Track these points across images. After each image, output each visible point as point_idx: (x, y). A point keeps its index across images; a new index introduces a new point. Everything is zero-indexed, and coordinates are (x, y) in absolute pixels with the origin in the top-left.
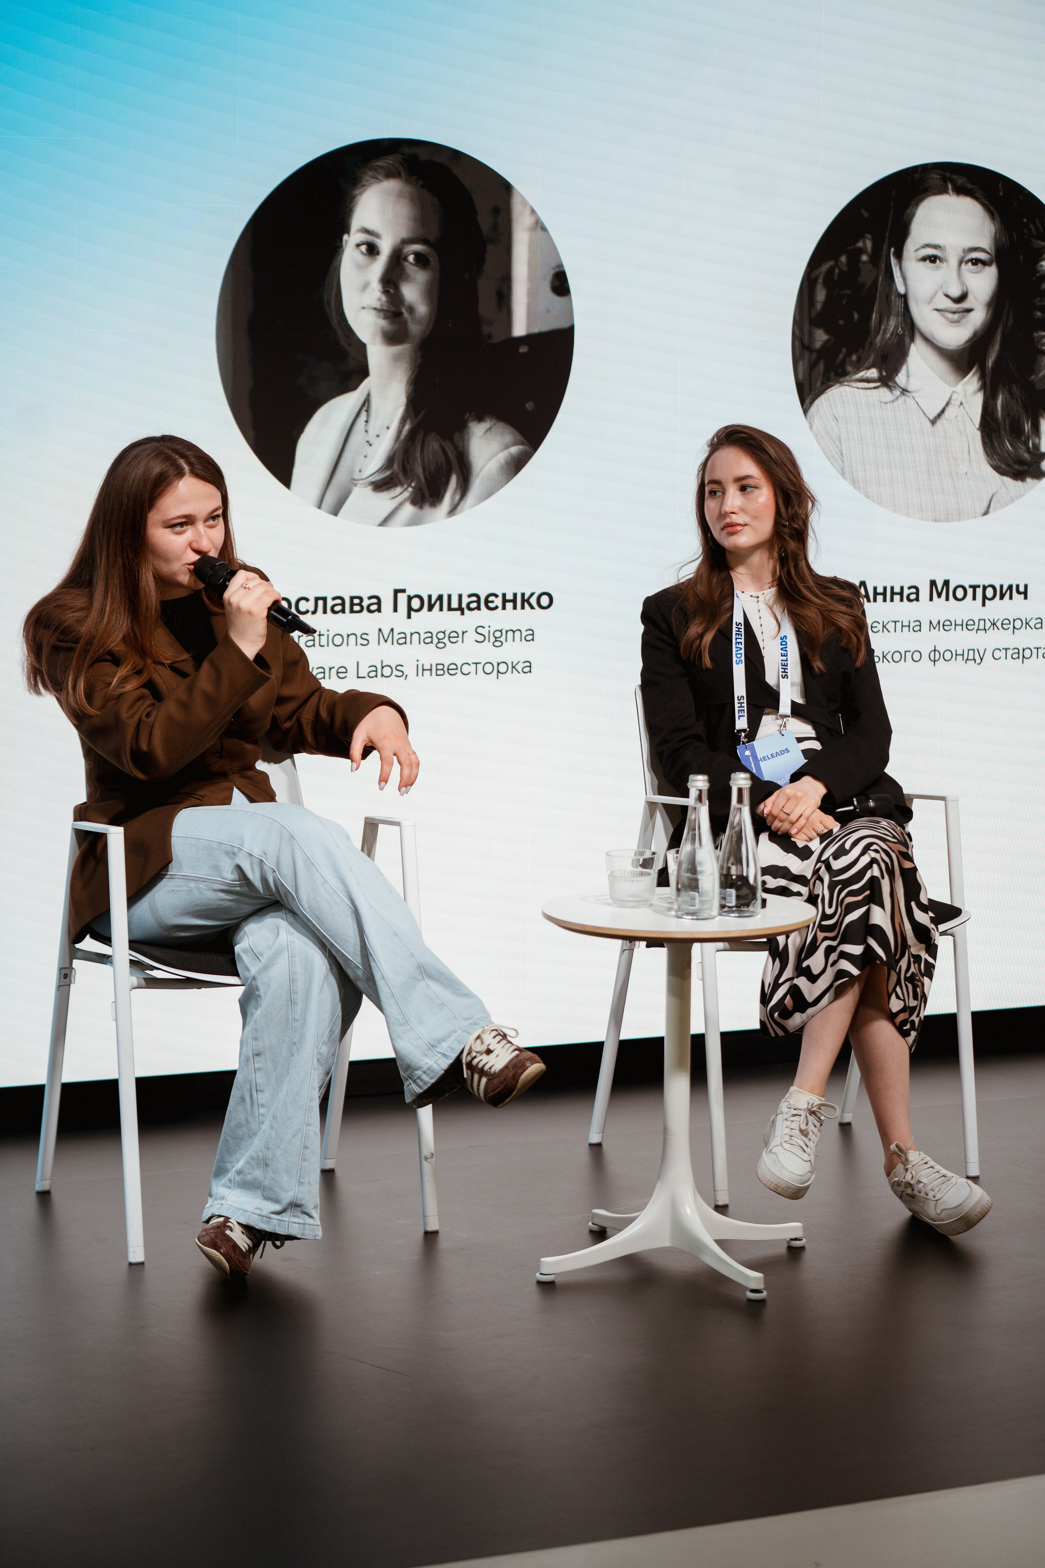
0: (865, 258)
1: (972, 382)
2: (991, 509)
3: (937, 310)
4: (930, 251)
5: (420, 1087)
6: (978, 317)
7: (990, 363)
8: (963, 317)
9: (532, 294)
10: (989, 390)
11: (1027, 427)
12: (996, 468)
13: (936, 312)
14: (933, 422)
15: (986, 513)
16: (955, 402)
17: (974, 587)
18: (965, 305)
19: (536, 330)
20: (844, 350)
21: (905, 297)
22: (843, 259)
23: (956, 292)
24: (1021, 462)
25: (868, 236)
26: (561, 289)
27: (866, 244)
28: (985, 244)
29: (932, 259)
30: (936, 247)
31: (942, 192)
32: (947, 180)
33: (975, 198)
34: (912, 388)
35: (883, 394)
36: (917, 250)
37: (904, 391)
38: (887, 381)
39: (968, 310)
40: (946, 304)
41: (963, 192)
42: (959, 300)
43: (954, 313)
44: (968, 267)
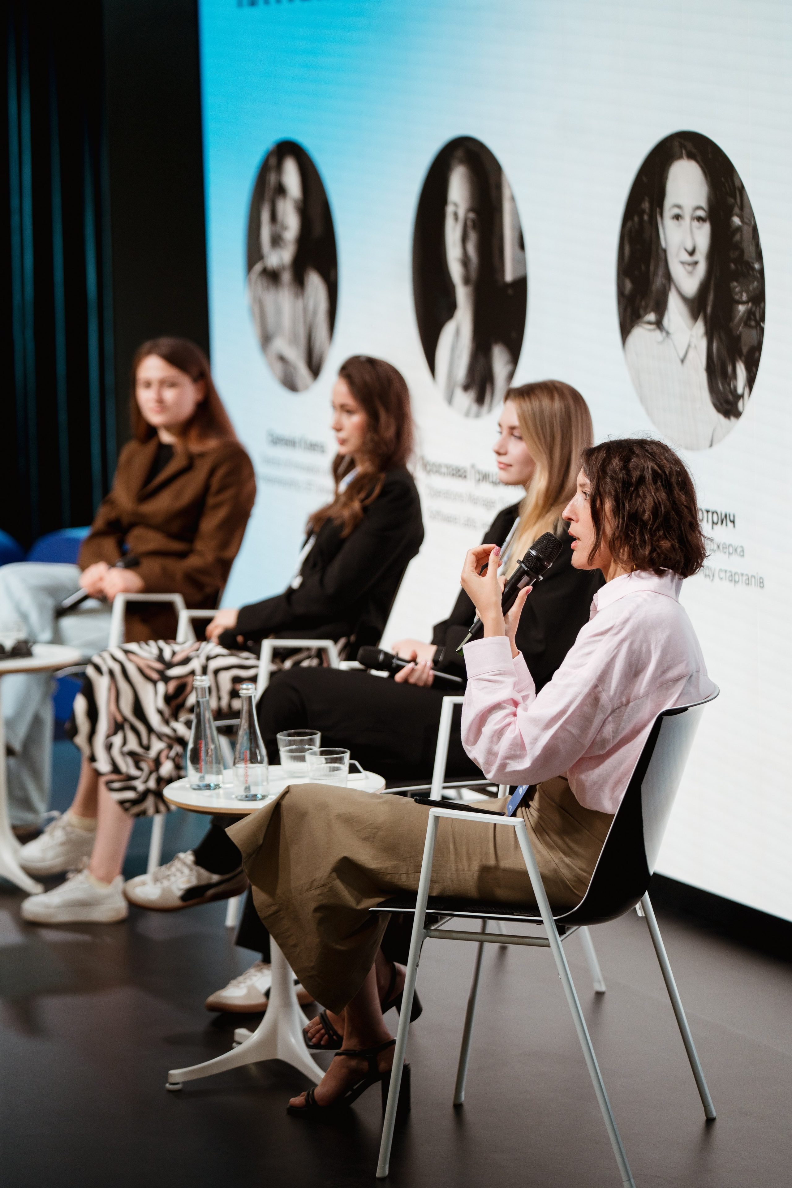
0: (646, 217)
1: (700, 327)
2: (714, 443)
3: (681, 262)
4: (676, 211)
6: (701, 269)
7: (709, 309)
8: (694, 268)
9: (512, 249)
10: (710, 334)
11: (730, 369)
12: (715, 406)
13: (681, 264)
14: (682, 361)
15: (711, 446)
16: (693, 345)
17: (708, 512)
18: (696, 258)
19: (514, 278)
20: (638, 297)
21: (665, 251)
22: (636, 219)
23: (690, 248)
24: (727, 402)
25: (647, 198)
26: (522, 245)
27: (646, 205)
28: (703, 203)
29: (677, 217)
30: (679, 207)
31: (680, 157)
32: (682, 146)
33: (697, 161)
34: (671, 331)
35: (658, 335)
36: (670, 209)
37: (668, 333)
38: (659, 324)
39: (696, 263)
40: (686, 257)
41: (691, 156)
42: (692, 253)
43: (689, 264)
44: (696, 223)
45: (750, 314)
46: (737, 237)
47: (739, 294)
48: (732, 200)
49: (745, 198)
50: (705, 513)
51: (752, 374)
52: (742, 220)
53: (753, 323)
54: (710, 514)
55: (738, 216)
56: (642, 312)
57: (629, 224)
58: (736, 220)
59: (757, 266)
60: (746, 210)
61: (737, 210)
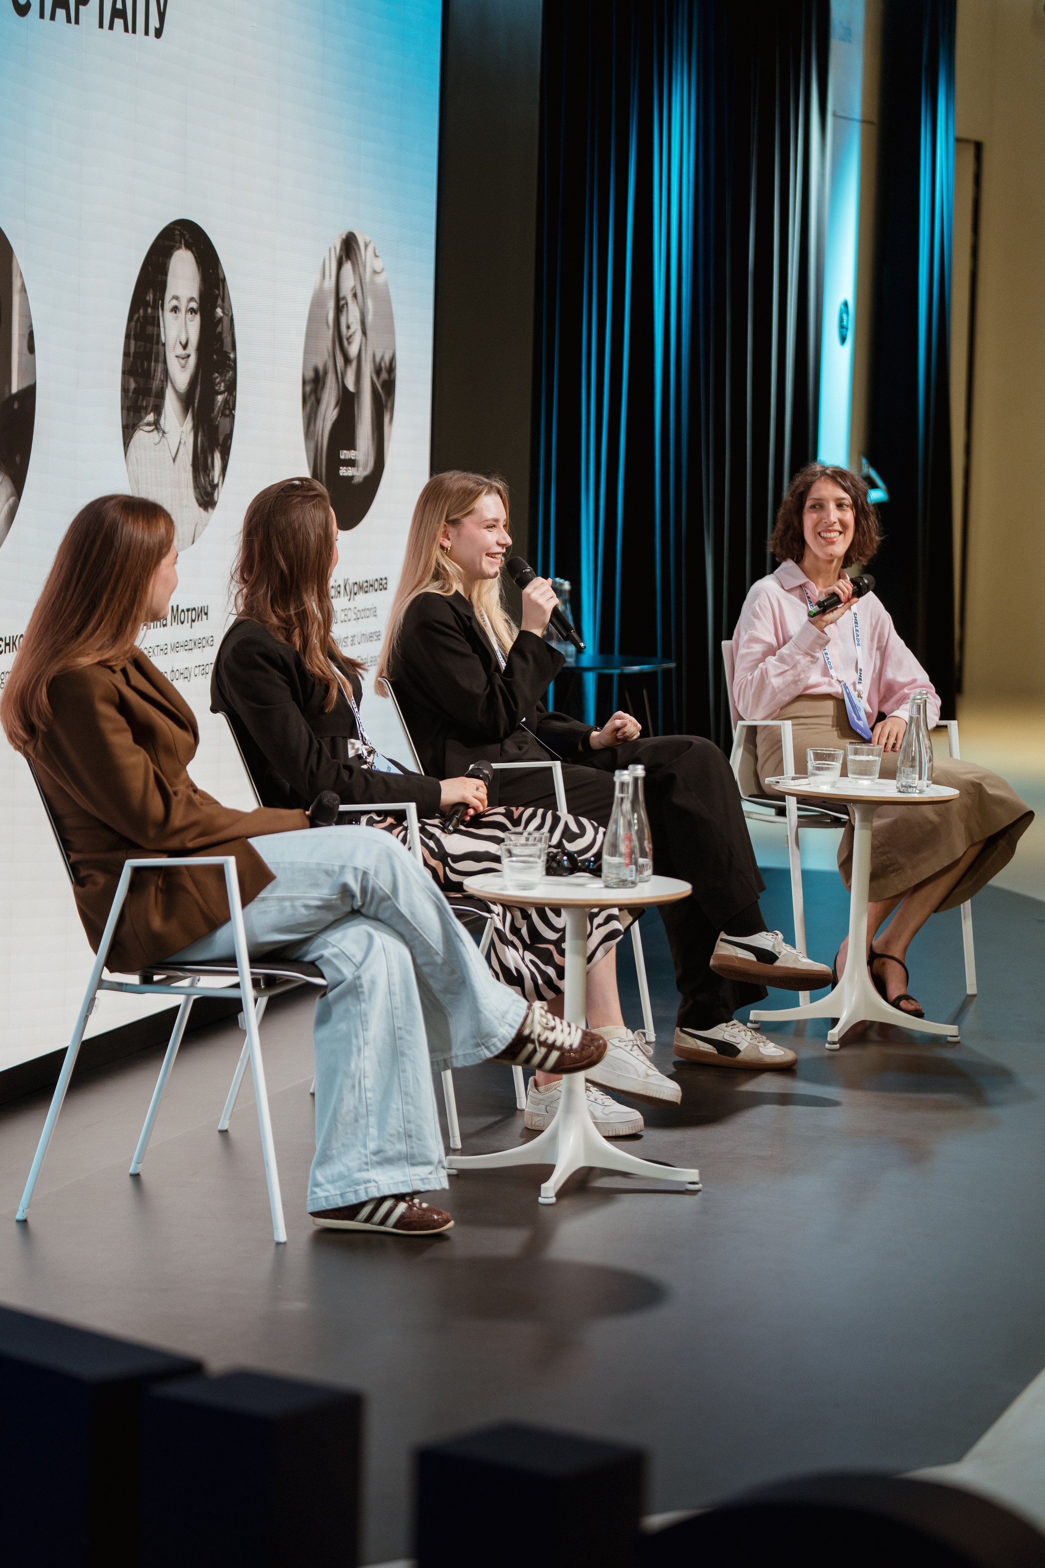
1: (189, 422)
2: (195, 539)
3: (177, 356)
4: (174, 303)
5: (491, 1052)
6: (192, 362)
7: (195, 405)
8: (186, 362)
9: (20, 354)
10: (196, 429)
11: (209, 461)
12: (198, 501)
13: (176, 358)
15: (193, 542)
16: (183, 439)
18: (187, 352)
19: (21, 388)
20: (141, 397)
21: (164, 345)
22: (141, 311)
23: (184, 340)
24: (206, 493)
25: (151, 291)
26: (31, 349)
27: (150, 297)
28: (195, 294)
29: (175, 309)
30: (176, 298)
31: (180, 248)
32: (182, 235)
33: (193, 252)
34: (166, 431)
35: (155, 436)
36: (170, 301)
37: (164, 432)
38: (156, 424)
39: (188, 356)
40: (180, 351)
41: (188, 247)
42: (185, 347)
43: (183, 358)
44: (189, 316)
45: (226, 402)
46: (219, 329)
47: (219, 385)
48: (217, 292)
49: (226, 290)
50: (186, 613)
51: (225, 462)
52: (223, 312)
53: (227, 412)
54: (190, 612)
55: (221, 308)
56: (143, 414)
57: (136, 316)
58: (219, 311)
59: (232, 356)
60: (226, 300)
61: (220, 302)
